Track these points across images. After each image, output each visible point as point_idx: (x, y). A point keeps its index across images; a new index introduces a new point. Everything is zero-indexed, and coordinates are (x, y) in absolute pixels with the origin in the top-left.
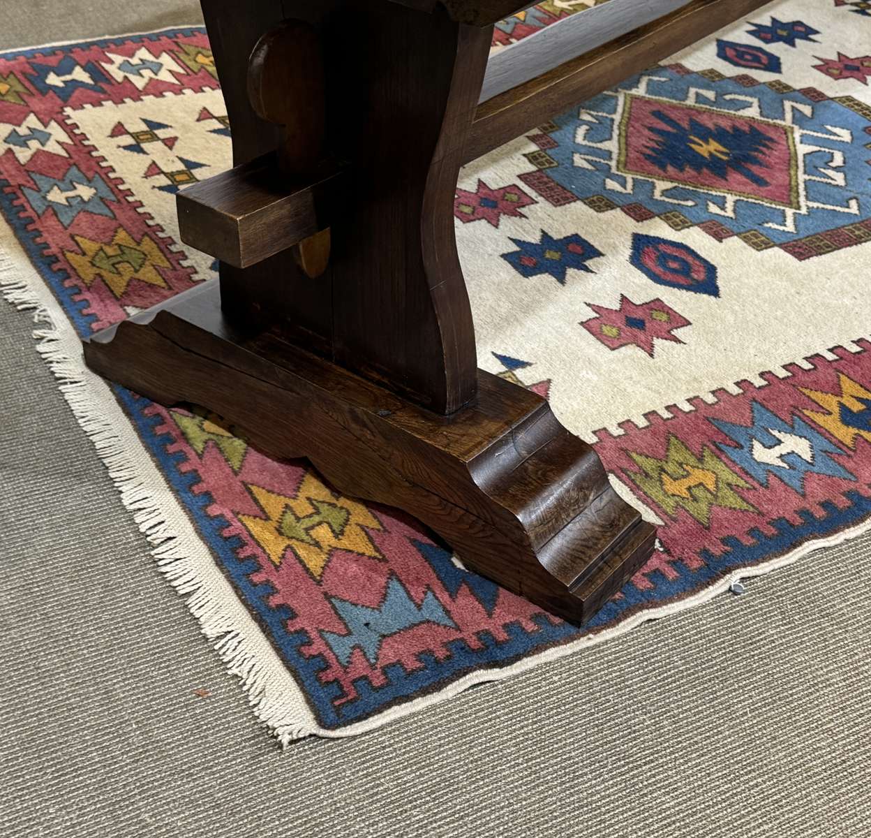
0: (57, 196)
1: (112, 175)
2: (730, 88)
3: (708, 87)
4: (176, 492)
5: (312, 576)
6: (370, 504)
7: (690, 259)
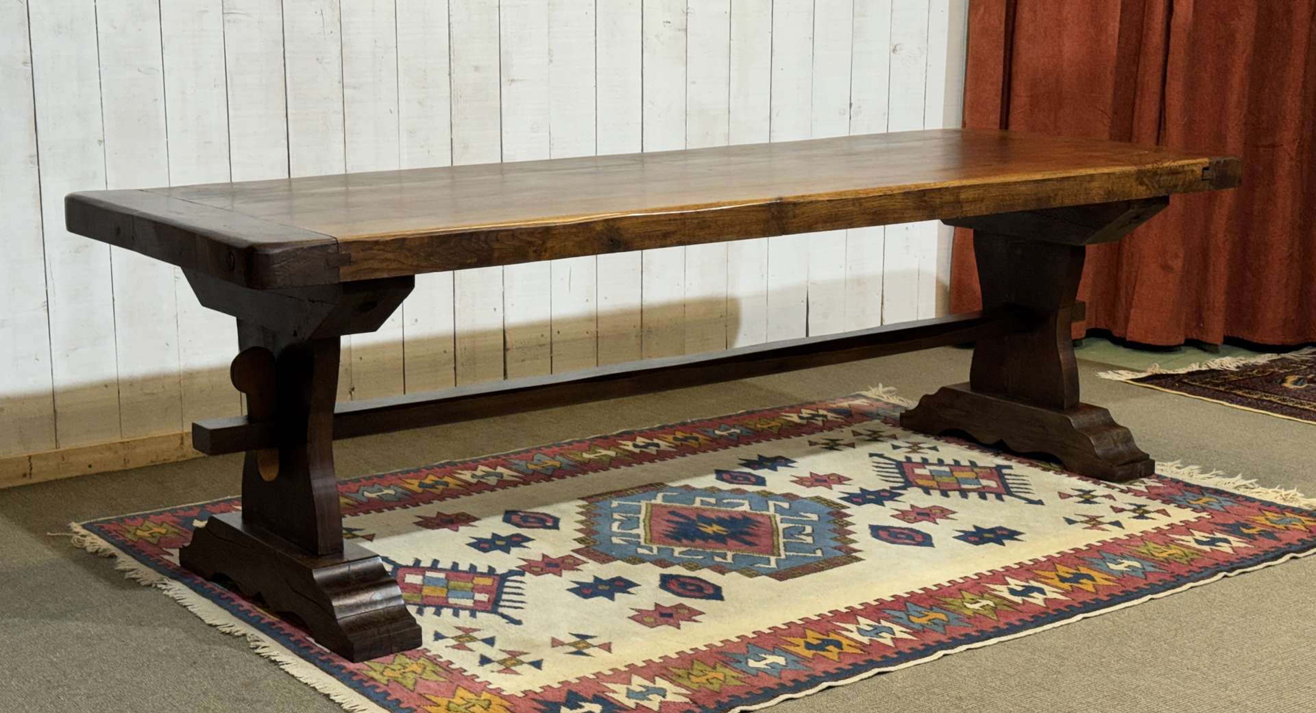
2: (727, 496)
3: (710, 496)
7: (703, 585)
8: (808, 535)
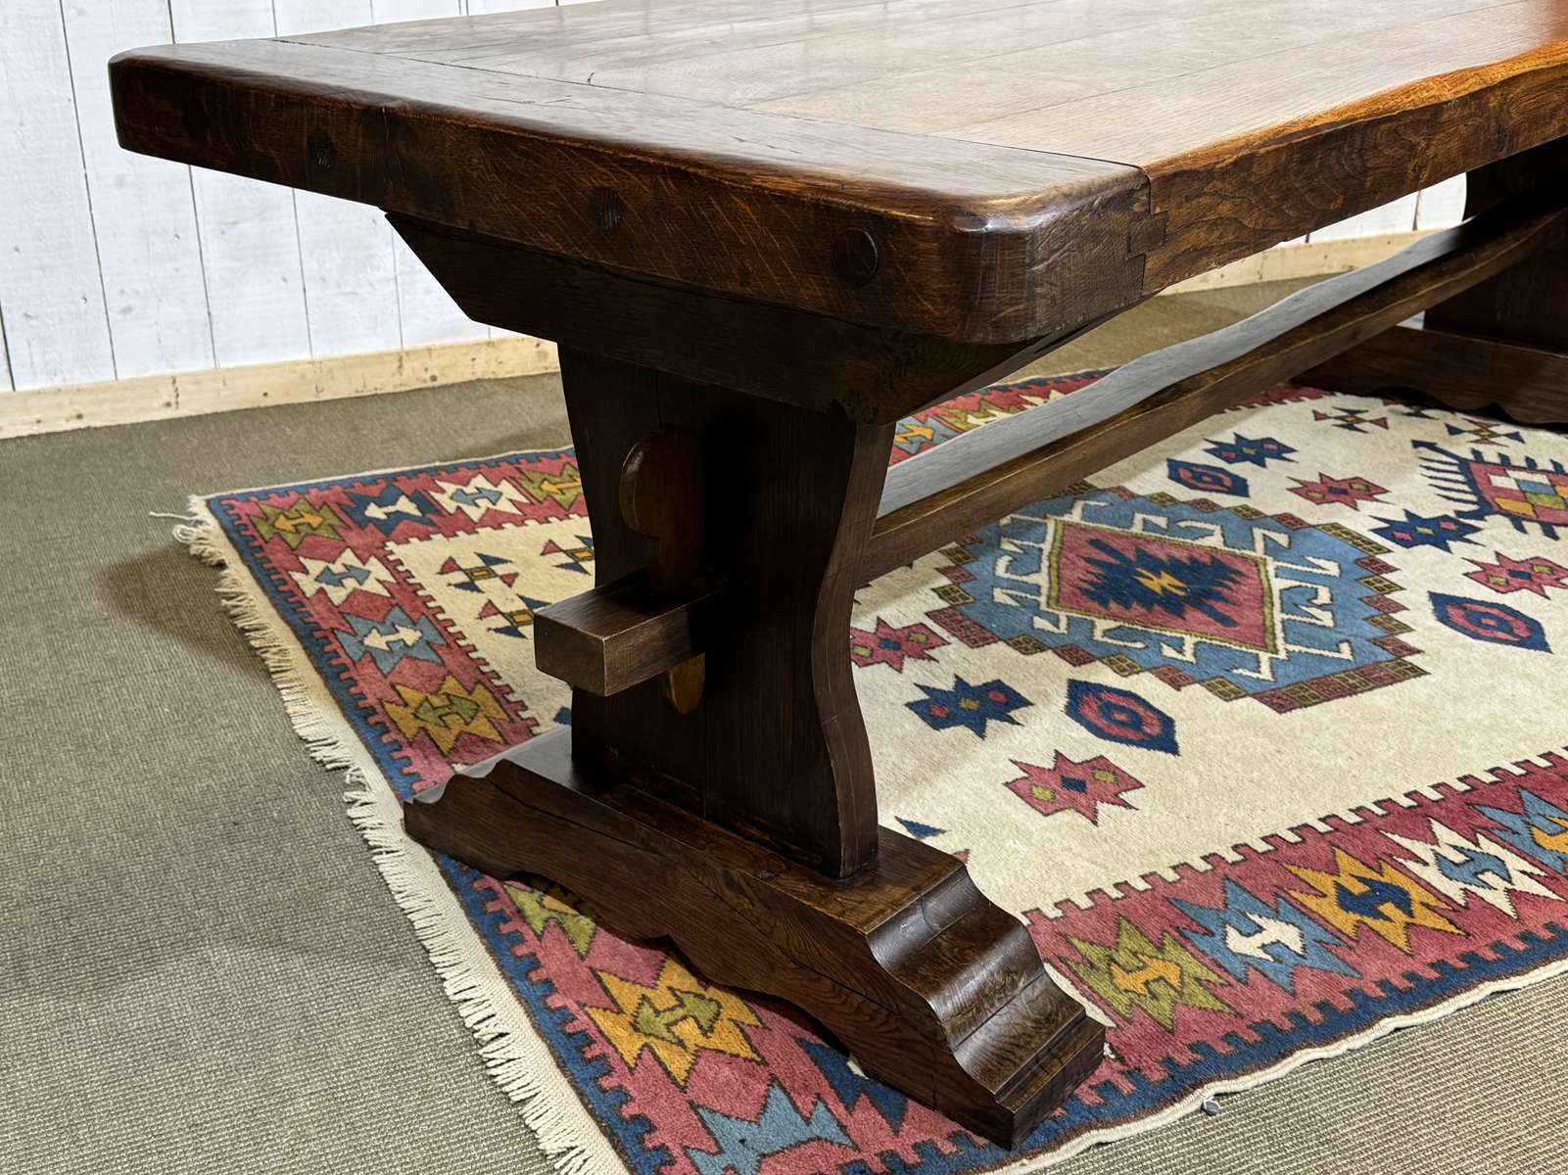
0: (376, 641)
1: (440, 617)
2: (1185, 514)
3: (1158, 513)
4: (510, 980)
5: (674, 1081)
6: (747, 995)
7: (1140, 710)
8: (1322, 607)
